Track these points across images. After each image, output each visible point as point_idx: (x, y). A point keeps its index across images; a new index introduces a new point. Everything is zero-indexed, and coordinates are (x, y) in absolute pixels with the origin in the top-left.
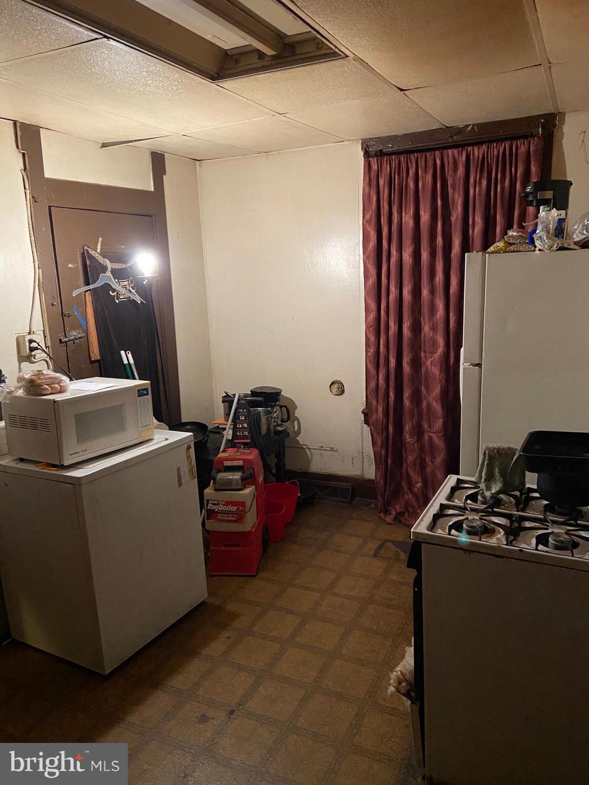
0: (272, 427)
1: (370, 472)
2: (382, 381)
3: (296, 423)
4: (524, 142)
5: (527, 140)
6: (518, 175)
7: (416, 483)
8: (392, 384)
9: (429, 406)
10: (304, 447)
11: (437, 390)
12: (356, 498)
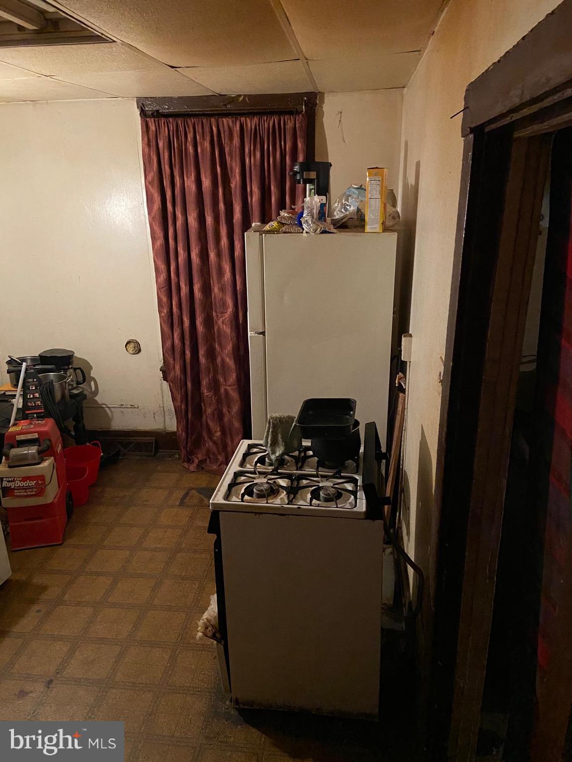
0: (67, 392)
1: (172, 424)
2: (177, 341)
3: (92, 383)
4: (290, 117)
5: (293, 117)
6: (287, 150)
7: (216, 432)
8: (187, 343)
9: (223, 361)
10: (104, 406)
11: (229, 347)
12: (160, 450)
